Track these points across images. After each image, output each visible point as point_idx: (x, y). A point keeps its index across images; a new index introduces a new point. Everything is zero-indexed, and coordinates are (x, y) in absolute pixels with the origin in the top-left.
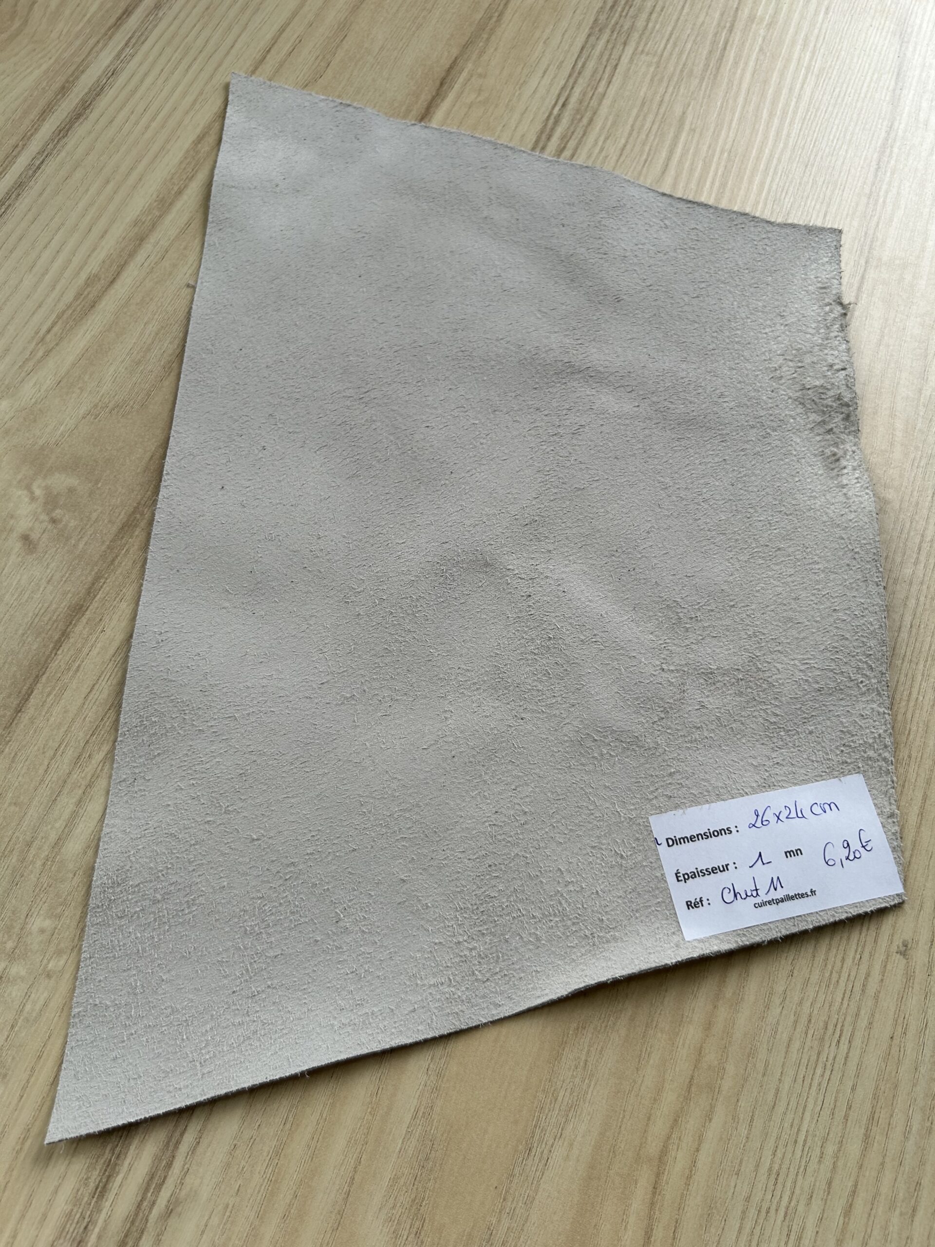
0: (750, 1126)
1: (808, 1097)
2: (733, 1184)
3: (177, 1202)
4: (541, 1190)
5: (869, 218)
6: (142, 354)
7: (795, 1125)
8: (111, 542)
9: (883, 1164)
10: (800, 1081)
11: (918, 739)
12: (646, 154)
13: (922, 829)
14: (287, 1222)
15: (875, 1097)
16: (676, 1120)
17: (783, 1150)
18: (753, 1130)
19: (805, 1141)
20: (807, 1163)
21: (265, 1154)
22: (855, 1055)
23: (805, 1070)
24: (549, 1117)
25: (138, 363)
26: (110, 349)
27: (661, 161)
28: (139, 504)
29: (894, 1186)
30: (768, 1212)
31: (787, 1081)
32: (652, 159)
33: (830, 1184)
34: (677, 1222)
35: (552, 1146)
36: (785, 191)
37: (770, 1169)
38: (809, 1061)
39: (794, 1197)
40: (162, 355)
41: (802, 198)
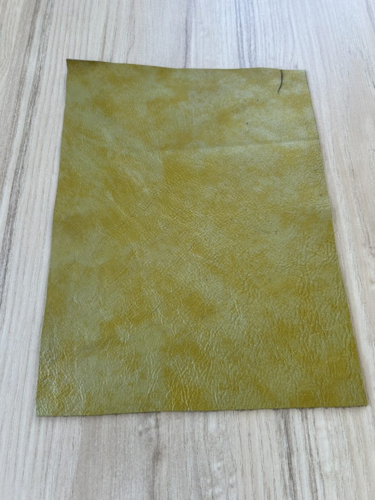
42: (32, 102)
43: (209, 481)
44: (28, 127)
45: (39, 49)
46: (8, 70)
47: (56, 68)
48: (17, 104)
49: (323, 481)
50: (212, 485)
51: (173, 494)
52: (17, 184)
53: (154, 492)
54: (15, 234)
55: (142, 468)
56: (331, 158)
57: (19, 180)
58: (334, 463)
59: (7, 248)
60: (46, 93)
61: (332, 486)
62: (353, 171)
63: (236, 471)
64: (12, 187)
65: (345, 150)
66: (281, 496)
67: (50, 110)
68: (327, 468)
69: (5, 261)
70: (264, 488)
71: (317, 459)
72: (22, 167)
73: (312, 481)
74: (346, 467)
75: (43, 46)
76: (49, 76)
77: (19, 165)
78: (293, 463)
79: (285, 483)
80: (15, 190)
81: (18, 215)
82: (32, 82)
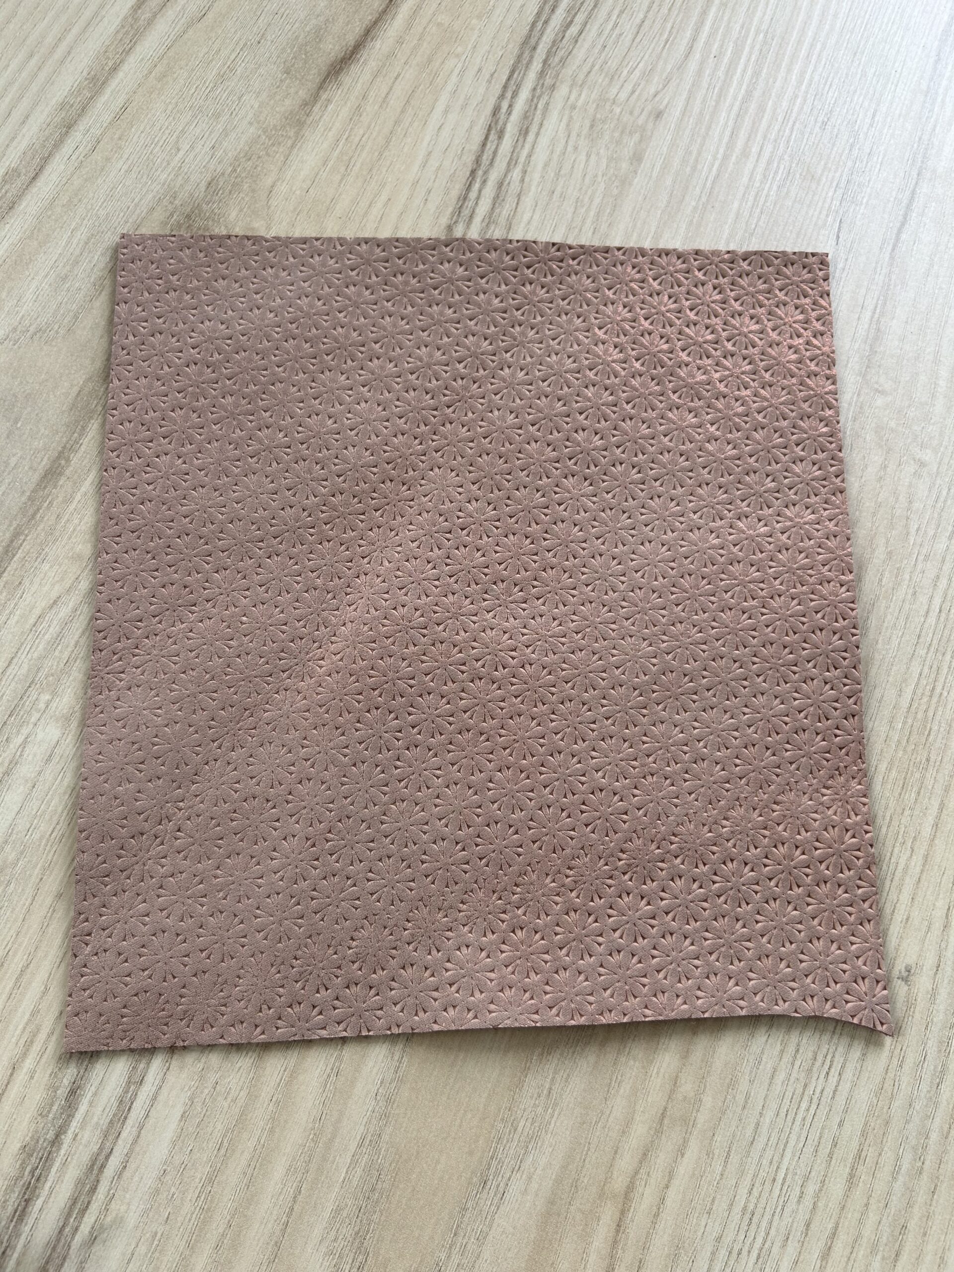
0: (726, 1162)
1: (790, 1133)
2: (703, 1224)
3: (102, 1229)
4: (495, 1225)
5: (924, 119)
6: (68, 268)
7: (774, 1162)
8: (33, 492)
9: (867, 1205)
10: (782, 1114)
11: (939, 740)
12: (667, 33)
13: (936, 842)
14: (220, 1252)
15: (864, 1134)
16: (645, 1154)
17: (760, 1189)
18: (728, 1166)
19: (784, 1179)
20: (785, 1203)
21: (197, 1180)
22: (845, 1087)
23: (788, 1103)
24: (507, 1148)
25: (65, 279)
26: (31, 260)
27: (685, 42)
28: (64, 447)
29: (877, 1229)
30: (739, 1254)
31: (769, 1115)
32: (675, 38)
33: (808, 1225)
34: (640, 1262)
35: (509, 1180)
36: (829, 83)
37: (745, 1209)
38: (793, 1094)
39: (769, 1238)
40: (92, 269)
41: (848, 92)
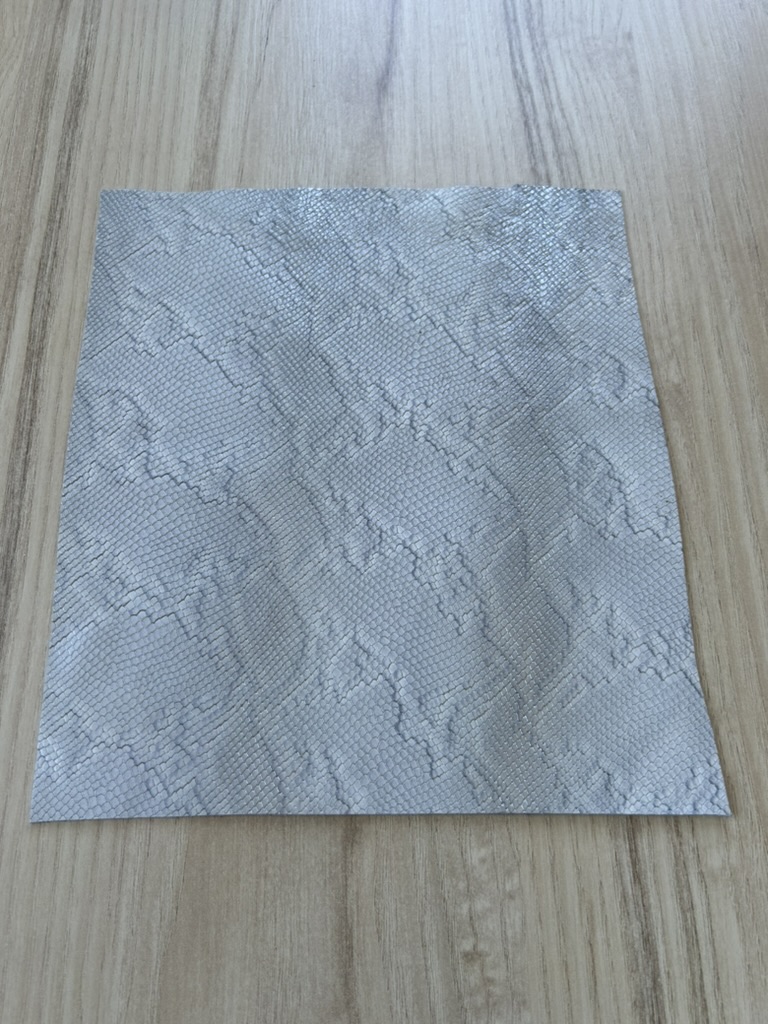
42: (72, 122)
43: (462, 885)
44: (64, 171)
45: (84, 14)
46: (21, 59)
47: (119, 51)
48: (39, 127)
49: (706, 887)
50: (469, 895)
51: (387, 914)
52: (45, 289)
53: (346, 908)
54: (43, 390)
55: (321, 860)
56: (708, 222)
57: (50, 281)
58: (729, 851)
59: (27, 417)
60: (99, 101)
61: (726, 897)
62: (756, 248)
63: (518, 865)
64: (35, 293)
65: (739, 204)
66: (617, 917)
67: (108, 137)
68: (714, 860)
69: (24, 445)
70: (580, 900)
71: (691, 841)
72: (55, 254)
73: (682, 887)
74: (755, 857)
75: (93, 8)
76: (105, 67)
77: (49, 250)
78: (640, 849)
79: (624, 889)
80: (41, 300)
81: (48, 350)
82: (70, 81)
